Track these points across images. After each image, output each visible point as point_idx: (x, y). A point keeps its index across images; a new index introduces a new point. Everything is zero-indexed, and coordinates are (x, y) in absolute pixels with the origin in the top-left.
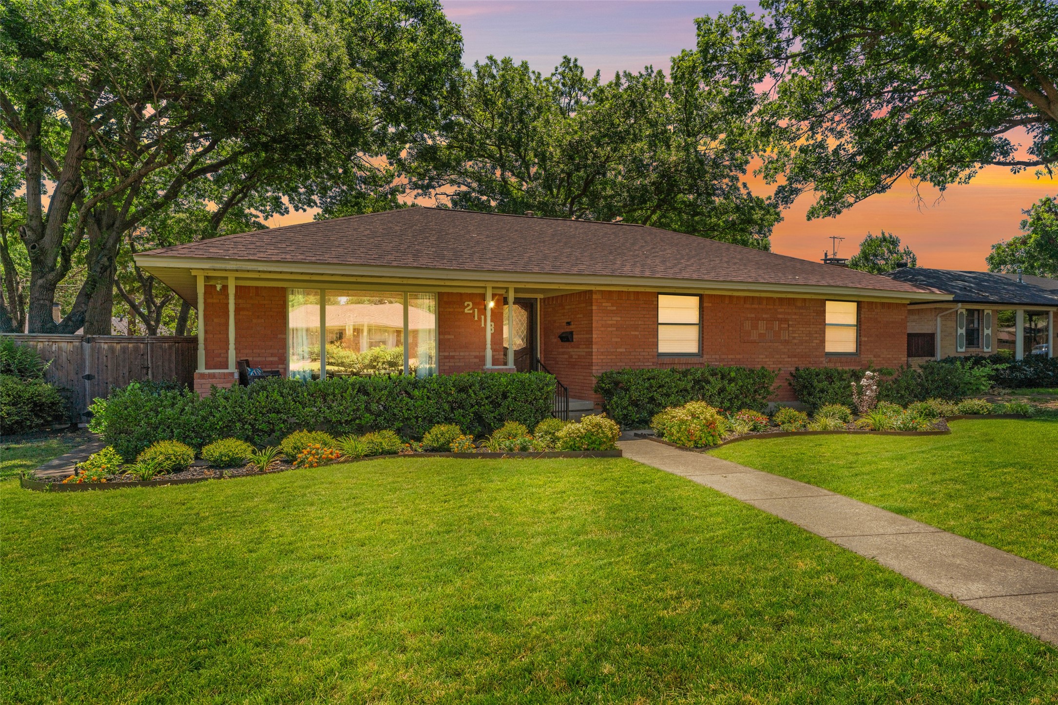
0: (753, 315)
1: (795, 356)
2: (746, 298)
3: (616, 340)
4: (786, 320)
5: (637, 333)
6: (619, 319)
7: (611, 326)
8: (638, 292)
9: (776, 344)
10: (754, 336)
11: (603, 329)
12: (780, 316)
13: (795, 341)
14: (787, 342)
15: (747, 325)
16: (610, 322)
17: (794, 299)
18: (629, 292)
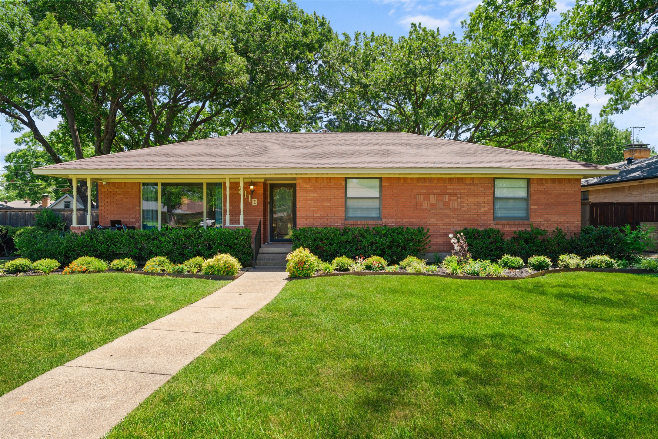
0: (425, 191)
1: (464, 220)
2: (418, 179)
3: (314, 209)
4: (455, 194)
5: (329, 204)
6: (316, 195)
7: (310, 200)
8: (330, 178)
9: (447, 211)
10: (426, 205)
11: (304, 202)
12: (450, 191)
13: (464, 209)
14: (455, 210)
15: (420, 198)
16: (309, 198)
17: (462, 178)
18: (323, 178)
